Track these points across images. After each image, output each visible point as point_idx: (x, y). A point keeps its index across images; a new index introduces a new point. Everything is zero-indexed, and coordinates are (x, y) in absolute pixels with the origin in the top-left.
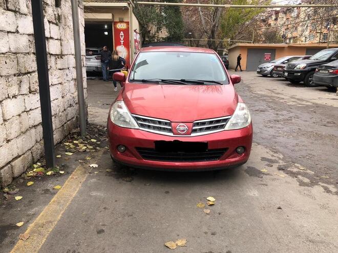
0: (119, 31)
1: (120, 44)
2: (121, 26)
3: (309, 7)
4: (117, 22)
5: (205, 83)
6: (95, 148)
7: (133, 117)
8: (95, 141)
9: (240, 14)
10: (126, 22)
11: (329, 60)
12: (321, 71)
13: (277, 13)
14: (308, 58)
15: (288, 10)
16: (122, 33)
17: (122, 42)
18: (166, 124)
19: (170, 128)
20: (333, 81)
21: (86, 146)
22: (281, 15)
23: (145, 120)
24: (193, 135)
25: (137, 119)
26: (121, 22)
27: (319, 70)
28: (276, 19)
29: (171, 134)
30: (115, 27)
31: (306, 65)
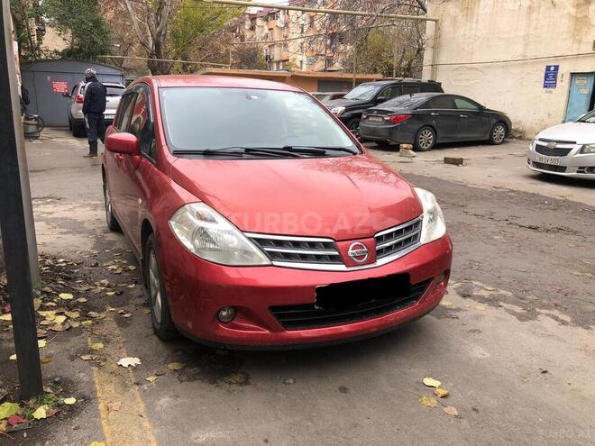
3: (304, 11)
5: (328, 152)
6: (85, 316)
7: (249, 238)
8: (70, 296)
9: (203, 15)
11: (375, 101)
12: (370, 119)
13: (253, 18)
14: (341, 96)
15: (271, 14)
18: (326, 246)
19: (337, 253)
20: (390, 134)
21: (61, 314)
22: (259, 22)
23: (279, 243)
24: (380, 262)
25: (261, 243)
27: (368, 117)
28: (252, 28)
29: (342, 267)
31: (344, 108)
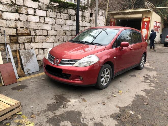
0: (145, 22)
1: (144, 28)
2: (146, 20)
4: (144, 18)
10: (149, 18)
16: (146, 23)
17: (145, 27)
19: (54, 60)
26: (146, 17)
29: (53, 63)
30: (143, 20)
